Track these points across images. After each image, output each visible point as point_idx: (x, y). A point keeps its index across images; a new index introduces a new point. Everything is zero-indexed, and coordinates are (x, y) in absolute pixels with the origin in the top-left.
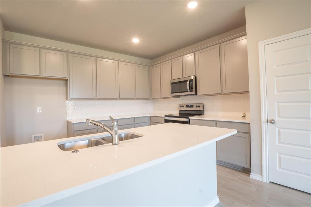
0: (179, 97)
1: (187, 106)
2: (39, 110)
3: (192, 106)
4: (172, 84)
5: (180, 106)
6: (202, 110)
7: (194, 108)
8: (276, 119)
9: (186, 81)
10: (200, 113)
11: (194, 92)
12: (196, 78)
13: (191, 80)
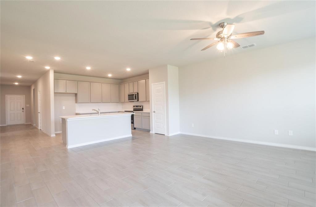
0: (133, 102)
1: (136, 107)
2: (64, 108)
3: (138, 107)
4: (129, 95)
5: (134, 107)
6: (142, 108)
7: (139, 108)
8: (155, 111)
9: (134, 95)
10: (142, 110)
11: (137, 100)
12: (138, 93)
13: (136, 94)
